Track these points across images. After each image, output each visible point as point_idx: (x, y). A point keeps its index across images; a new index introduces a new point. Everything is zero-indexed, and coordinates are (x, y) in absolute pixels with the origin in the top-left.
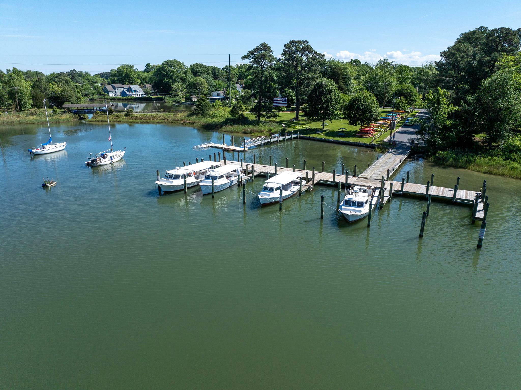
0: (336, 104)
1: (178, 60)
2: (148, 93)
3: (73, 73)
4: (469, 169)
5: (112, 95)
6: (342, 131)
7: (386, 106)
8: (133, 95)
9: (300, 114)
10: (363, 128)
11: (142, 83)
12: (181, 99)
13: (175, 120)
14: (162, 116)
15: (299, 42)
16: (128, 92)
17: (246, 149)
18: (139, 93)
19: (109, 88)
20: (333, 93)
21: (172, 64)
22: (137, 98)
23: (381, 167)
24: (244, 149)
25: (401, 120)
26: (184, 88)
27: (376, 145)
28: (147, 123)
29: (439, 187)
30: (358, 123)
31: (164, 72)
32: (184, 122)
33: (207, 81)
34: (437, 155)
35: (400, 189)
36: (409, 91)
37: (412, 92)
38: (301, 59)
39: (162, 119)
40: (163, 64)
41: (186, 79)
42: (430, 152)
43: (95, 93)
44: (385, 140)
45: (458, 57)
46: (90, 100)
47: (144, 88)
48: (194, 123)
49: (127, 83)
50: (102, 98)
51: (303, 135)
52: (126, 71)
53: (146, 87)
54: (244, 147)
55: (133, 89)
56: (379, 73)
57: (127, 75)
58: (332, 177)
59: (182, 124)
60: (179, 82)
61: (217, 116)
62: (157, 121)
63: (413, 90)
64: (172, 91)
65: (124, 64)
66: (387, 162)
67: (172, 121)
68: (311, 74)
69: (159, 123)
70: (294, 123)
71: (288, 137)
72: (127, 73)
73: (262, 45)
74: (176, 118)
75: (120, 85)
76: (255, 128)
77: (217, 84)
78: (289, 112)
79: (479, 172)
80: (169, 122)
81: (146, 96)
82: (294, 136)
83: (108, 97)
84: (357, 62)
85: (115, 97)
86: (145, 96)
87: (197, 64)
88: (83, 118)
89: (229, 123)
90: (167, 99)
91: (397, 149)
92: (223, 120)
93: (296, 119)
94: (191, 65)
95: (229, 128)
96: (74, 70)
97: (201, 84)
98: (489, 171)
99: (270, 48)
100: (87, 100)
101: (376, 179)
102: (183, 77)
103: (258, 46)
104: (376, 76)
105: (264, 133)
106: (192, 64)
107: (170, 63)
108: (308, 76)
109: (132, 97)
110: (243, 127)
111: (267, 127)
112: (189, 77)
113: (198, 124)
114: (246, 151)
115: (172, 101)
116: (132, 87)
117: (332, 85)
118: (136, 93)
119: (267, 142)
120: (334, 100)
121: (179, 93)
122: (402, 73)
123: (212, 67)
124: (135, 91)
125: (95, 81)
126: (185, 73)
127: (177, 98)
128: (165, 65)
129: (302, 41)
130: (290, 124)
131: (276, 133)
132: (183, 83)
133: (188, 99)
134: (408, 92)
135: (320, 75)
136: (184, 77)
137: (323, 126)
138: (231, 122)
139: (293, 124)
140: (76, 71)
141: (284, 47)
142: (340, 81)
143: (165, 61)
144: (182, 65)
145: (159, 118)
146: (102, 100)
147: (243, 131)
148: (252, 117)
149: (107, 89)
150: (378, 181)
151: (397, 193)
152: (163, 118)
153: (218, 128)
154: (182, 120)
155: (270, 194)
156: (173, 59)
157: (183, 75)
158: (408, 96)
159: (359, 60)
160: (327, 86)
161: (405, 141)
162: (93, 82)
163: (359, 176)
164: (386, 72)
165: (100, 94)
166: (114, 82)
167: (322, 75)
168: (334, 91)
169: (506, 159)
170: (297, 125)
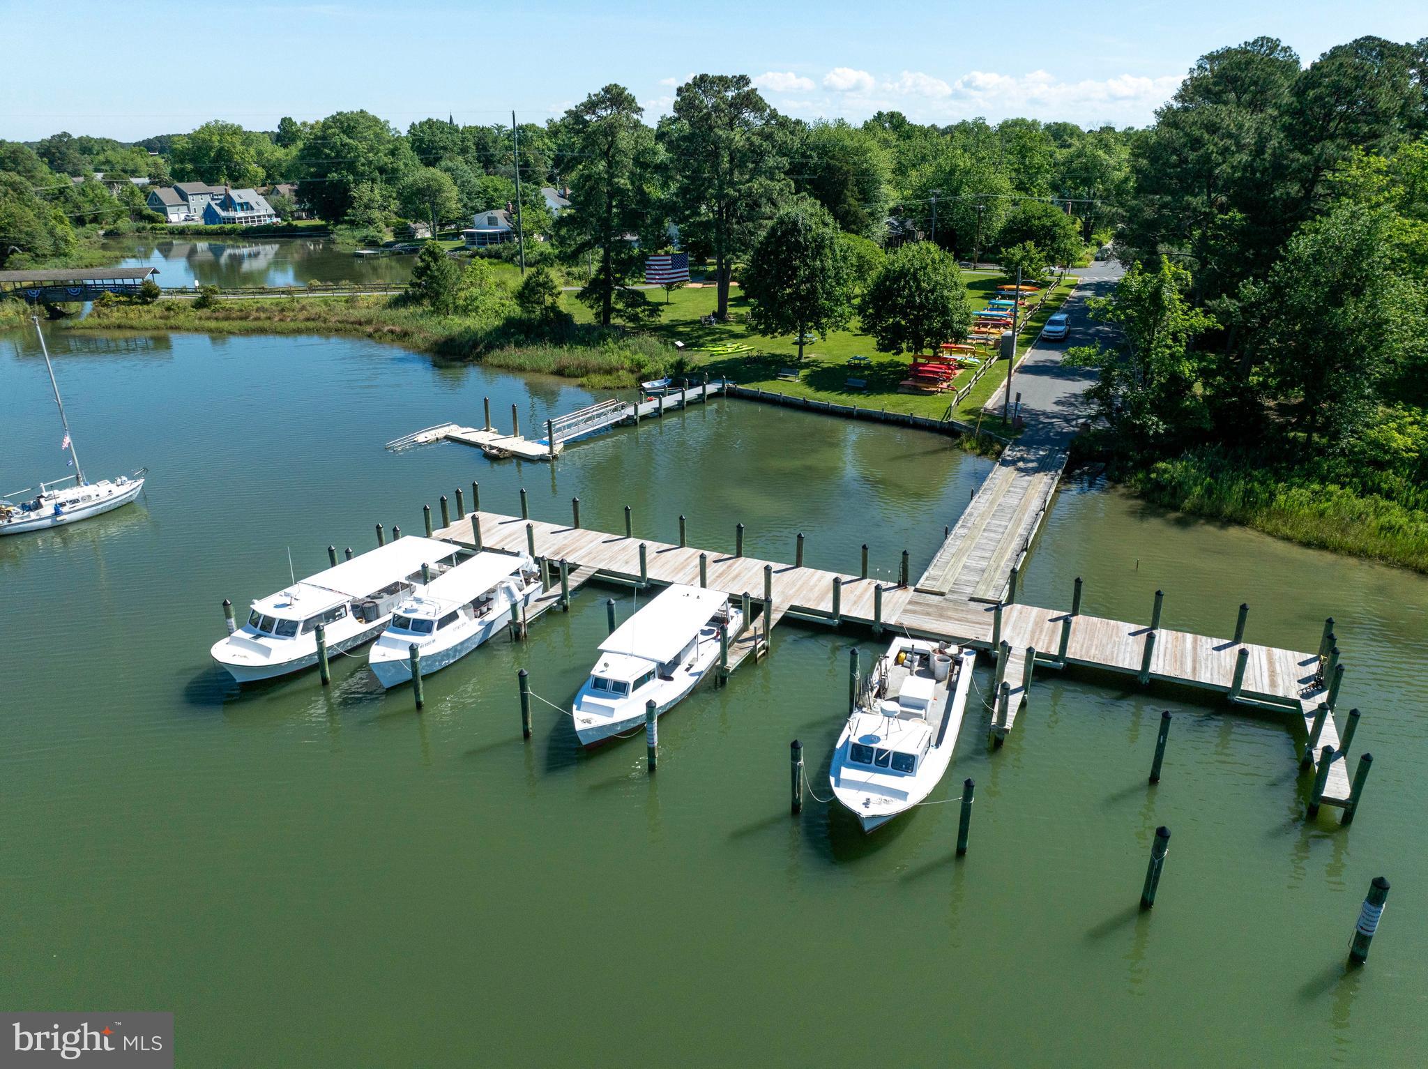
0: (838, 284)
1: (371, 112)
2: (284, 210)
3: (61, 141)
4: (1254, 528)
5: (176, 217)
6: (857, 367)
7: (982, 260)
8: (240, 218)
9: (731, 295)
10: (920, 360)
11: (269, 176)
12: (380, 235)
13: (347, 322)
14: (311, 304)
15: (724, 82)
16: (223, 210)
17: (558, 448)
18: (258, 211)
19: (166, 194)
20: (827, 251)
21: (352, 124)
22: (251, 228)
23: (985, 534)
24: (551, 452)
25: (1031, 319)
26: (390, 197)
27: (961, 426)
28: (262, 331)
29: (1180, 634)
30: (904, 346)
31: (331, 150)
32: (377, 331)
33: (455, 180)
34: (1153, 476)
35: (1055, 650)
36: (1048, 224)
37: (1058, 225)
38: (727, 138)
39: (308, 319)
40: (325, 126)
41: (395, 170)
42: (1130, 459)
43: (122, 212)
44: (990, 404)
45: (1212, 152)
46: (106, 235)
47: (273, 197)
48: (406, 334)
49: (223, 180)
50: (144, 228)
51: (743, 383)
52: (220, 141)
53: (278, 192)
54: (551, 444)
55: (237, 200)
56: (962, 164)
57: (223, 156)
58: (827, 592)
59: (370, 336)
60: (373, 181)
61: (478, 307)
62: (293, 325)
63: (1061, 218)
64: (354, 208)
65: (211, 119)
66: (1001, 509)
67: (339, 325)
68: (760, 184)
69: (298, 331)
70: (712, 333)
71: (691, 394)
72: (222, 148)
73: (607, 90)
74: (356, 314)
75: (200, 186)
76: (593, 356)
77: (488, 187)
78: (699, 285)
79: (1287, 539)
80: (329, 330)
81: (279, 220)
82: (711, 388)
83: (164, 225)
84: (895, 122)
85: (184, 224)
86: (275, 220)
87: (430, 123)
88: (62, 315)
89: (513, 335)
90: (341, 232)
91: (1029, 444)
92: (497, 323)
93: (720, 315)
94: (413, 124)
95: (512, 354)
96: (65, 134)
97: (439, 190)
98: (1316, 539)
99: (633, 100)
100: (98, 236)
101: (972, 599)
102: (386, 164)
103: (595, 95)
104: (952, 172)
105: (619, 377)
106: (417, 123)
107: (347, 124)
108: (750, 188)
109: (237, 226)
110: (557, 351)
111: (628, 353)
112: (406, 165)
113: (418, 338)
114: (555, 457)
115: (354, 237)
116: (234, 194)
117: (826, 225)
118: (249, 214)
119: (625, 416)
120: (832, 273)
121: (376, 214)
122: (1024, 157)
123: (476, 127)
124: (246, 206)
125: (130, 167)
126: (393, 153)
127: (371, 231)
128: (330, 127)
129: (730, 76)
130: (700, 337)
131: (654, 376)
132: (388, 181)
133: (404, 233)
134: (1044, 226)
135: (788, 185)
136: (392, 163)
137: (801, 344)
138: (520, 333)
139: (708, 335)
140: (70, 136)
141: (678, 95)
142: (849, 194)
143: (333, 117)
144: (382, 129)
145: (301, 316)
146: (144, 234)
147: (554, 367)
148: (584, 315)
149: (160, 200)
150: (981, 607)
151: (1048, 665)
152: (313, 311)
153: (479, 356)
154: (369, 322)
155: (613, 709)
156: (356, 109)
157: (386, 159)
158: (1045, 238)
159: (901, 115)
160: (810, 230)
161: (1048, 410)
162: (125, 171)
163: (918, 586)
164: (980, 160)
165: (139, 215)
166: (179, 175)
167: (793, 185)
168: (832, 243)
169: (1365, 491)
170: (722, 339)
